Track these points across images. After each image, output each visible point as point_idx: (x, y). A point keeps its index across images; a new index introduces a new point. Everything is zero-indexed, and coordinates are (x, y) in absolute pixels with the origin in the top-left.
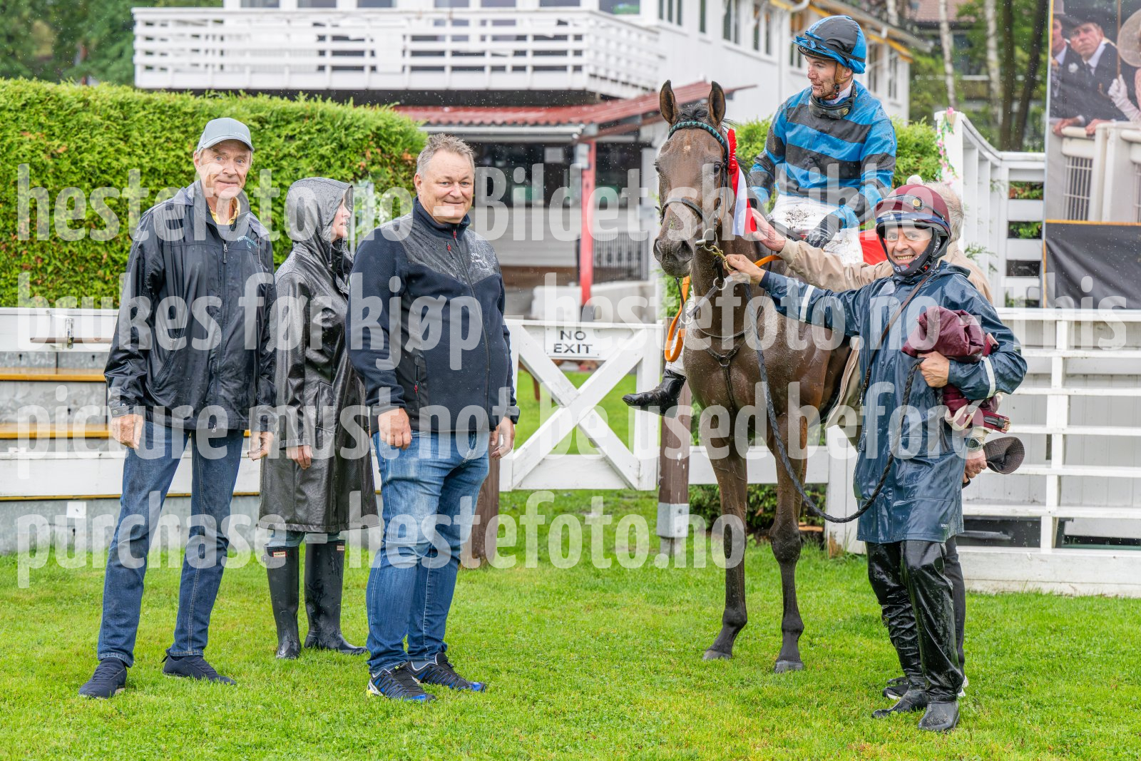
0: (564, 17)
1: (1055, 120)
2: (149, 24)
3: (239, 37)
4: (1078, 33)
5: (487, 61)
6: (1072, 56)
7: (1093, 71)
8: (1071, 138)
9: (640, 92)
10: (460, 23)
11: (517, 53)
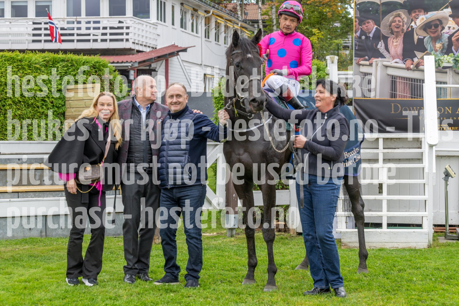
0: (121, 20)
1: (356, 58)
4: (365, 24)
5: (91, 37)
6: (363, 33)
7: (371, 39)
8: (363, 65)
9: (151, 49)
10: (79, 22)
11: (103, 34)
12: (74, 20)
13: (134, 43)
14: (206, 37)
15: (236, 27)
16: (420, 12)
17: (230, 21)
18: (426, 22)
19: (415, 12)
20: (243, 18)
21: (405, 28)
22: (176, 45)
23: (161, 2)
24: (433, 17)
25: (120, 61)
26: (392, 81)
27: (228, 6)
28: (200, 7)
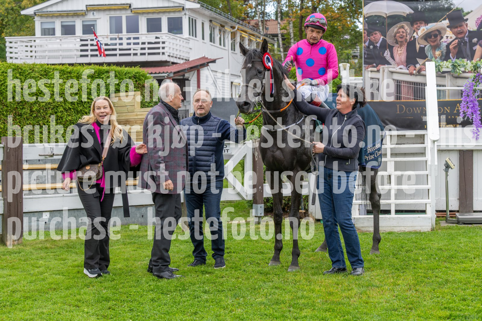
0: (158, 36)
1: (365, 65)
2: (11, 42)
3: (41, 46)
4: (372, 35)
5: (132, 52)
6: (371, 43)
7: (378, 48)
8: (371, 71)
9: (184, 61)
10: (121, 39)
11: (142, 49)
12: (116, 37)
13: (169, 56)
14: (232, 50)
15: (258, 40)
16: (421, 23)
17: (253, 35)
18: (426, 33)
19: (417, 24)
20: (265, 33)
21: (408, 38)
22: (206, 57)
23: (192, 19)
24: (433, 28)
25: (158, 72)
26: (397, 85)
27: (251, 22)
28: (226, 23)
